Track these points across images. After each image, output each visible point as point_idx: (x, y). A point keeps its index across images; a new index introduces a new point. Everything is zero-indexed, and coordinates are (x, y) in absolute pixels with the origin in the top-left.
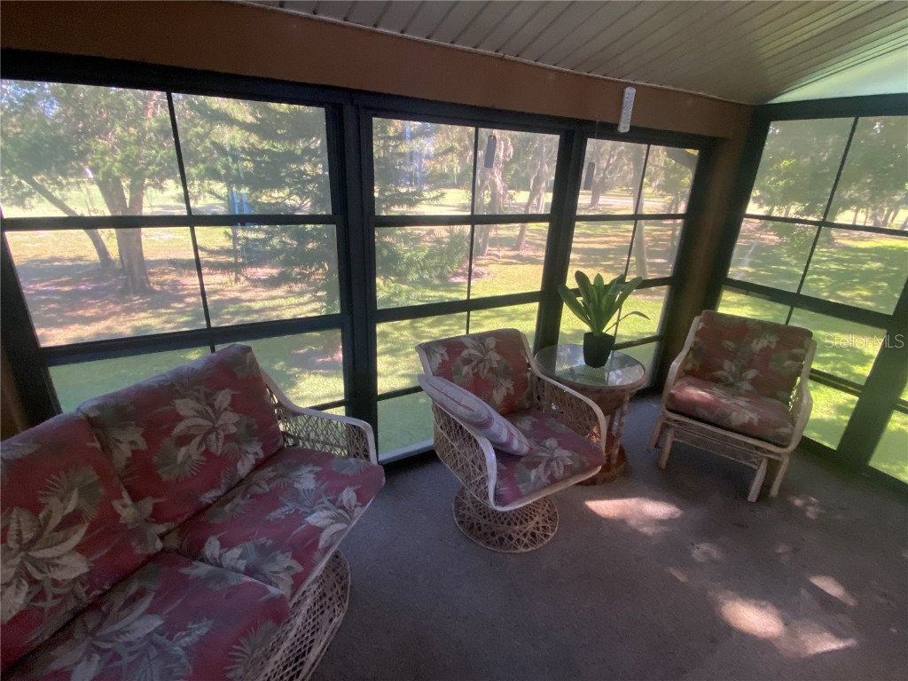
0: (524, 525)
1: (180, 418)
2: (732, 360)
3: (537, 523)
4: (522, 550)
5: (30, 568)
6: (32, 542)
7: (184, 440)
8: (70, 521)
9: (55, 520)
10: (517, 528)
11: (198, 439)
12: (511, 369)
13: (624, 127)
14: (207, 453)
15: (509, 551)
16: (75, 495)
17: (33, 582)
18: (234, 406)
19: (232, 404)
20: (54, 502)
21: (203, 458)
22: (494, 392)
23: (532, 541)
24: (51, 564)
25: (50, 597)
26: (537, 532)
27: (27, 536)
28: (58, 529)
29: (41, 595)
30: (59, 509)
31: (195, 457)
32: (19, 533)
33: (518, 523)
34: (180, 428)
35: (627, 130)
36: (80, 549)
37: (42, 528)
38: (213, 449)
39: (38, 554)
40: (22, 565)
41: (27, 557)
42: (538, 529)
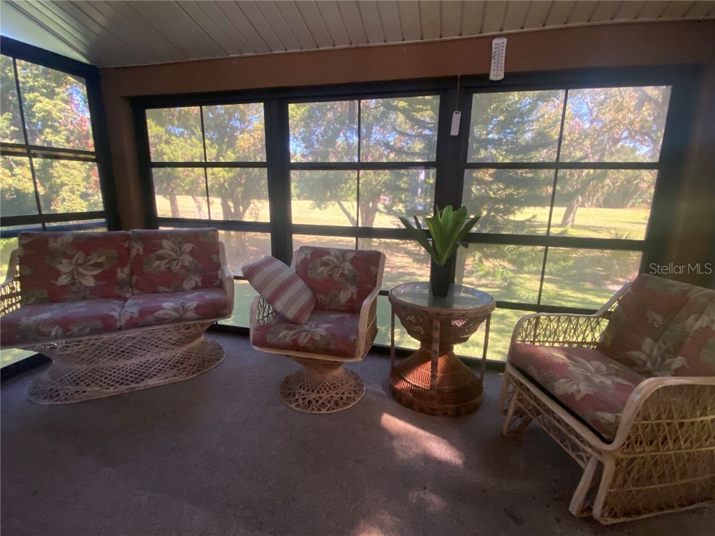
0: (308, 393)
1: (162, 248)
2: (656, 341)
3: (320, 398)
4: (293, 406)
5: (75, 272)
6: (80, 265)
7: (161, 258)
8: (97, 265)
9: (92, 262)
10: (302, 392)
11: (167, 260)
12: (358, 278)
13: (497, 74)
14: (169, 269)
15: (287, 403)
16: (104, 257)
17: (73, 278)
18: (192, 253)
19: (191, 252)
20: (95, 255)
21: (166, 270)
22: (342, 292)
23: (305, 406)
24: (82, 275)
25: (76, 287)
26: (314, 402)
27: (80, 262)
28: (91, 265)
29: (73, 284)
30: (95, 258)
31: (162, 268)
32: (78, 259)
33: (306, 389)
34: (160, 252)
35: (501, 76)
36: (96, 277)
37: (86, 262)
38: (173, 268)
39: (81, 270)
40: (73, 270)
41: (75, 268)
42: (317, 402)
